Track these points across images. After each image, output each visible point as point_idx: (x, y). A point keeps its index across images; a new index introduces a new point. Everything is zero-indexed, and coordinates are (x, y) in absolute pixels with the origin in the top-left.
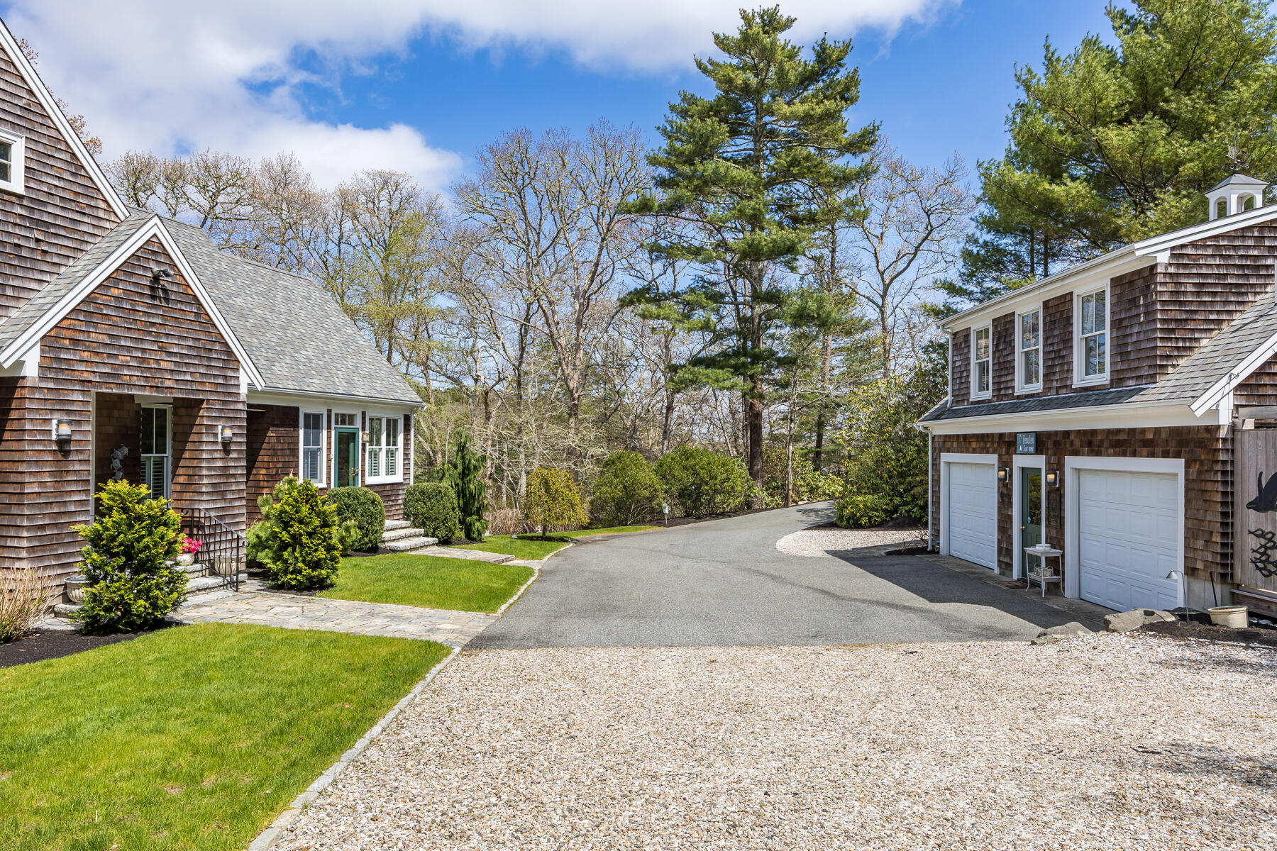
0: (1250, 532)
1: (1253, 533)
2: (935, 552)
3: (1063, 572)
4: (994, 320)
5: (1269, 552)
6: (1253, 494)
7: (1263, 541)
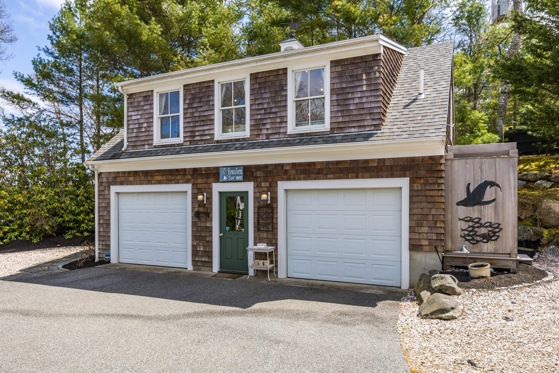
0: (460, 219)
1: (462, 220)
2: (105, 262)
3: (276, 261)
4: (184, 86)
5: (476, 229)
6: (462, 195)
7: (471, 224)
